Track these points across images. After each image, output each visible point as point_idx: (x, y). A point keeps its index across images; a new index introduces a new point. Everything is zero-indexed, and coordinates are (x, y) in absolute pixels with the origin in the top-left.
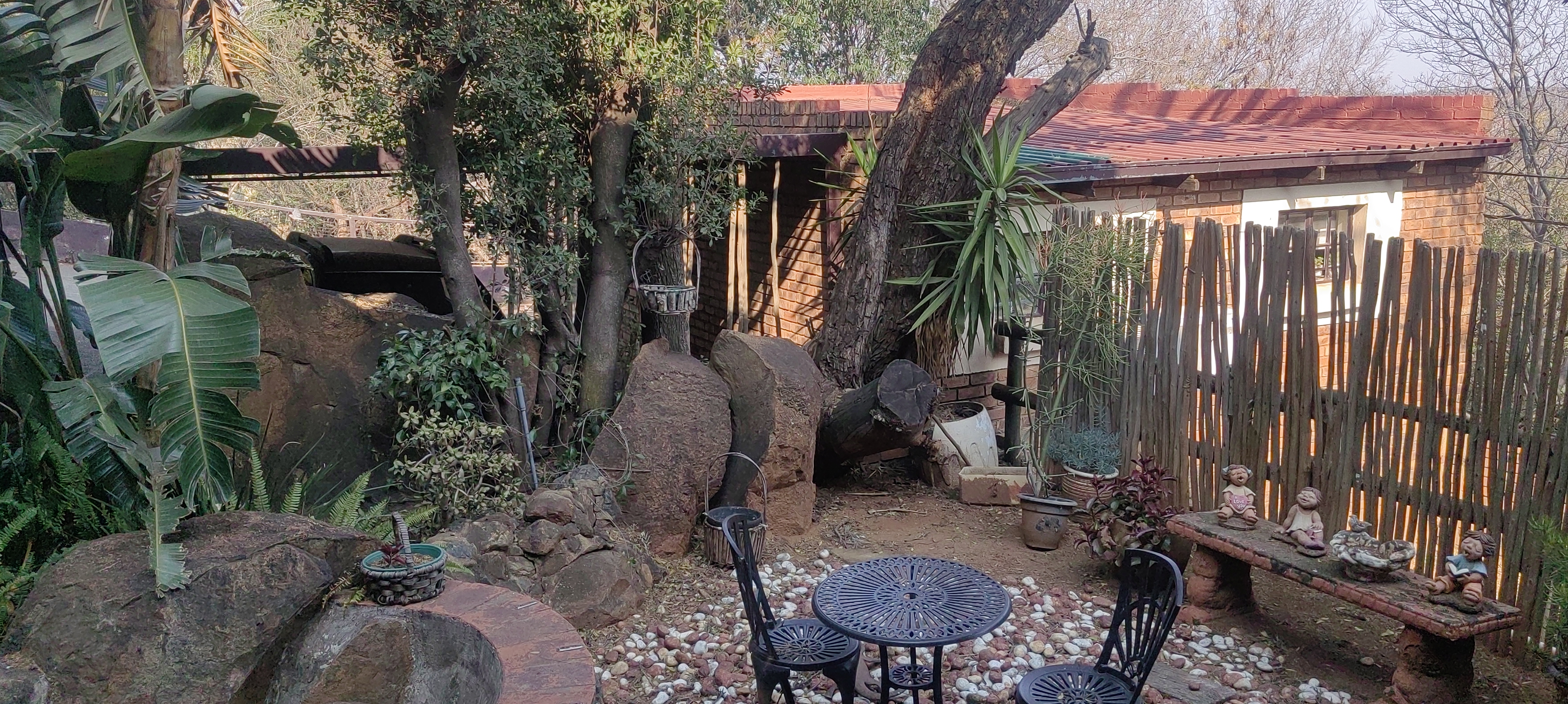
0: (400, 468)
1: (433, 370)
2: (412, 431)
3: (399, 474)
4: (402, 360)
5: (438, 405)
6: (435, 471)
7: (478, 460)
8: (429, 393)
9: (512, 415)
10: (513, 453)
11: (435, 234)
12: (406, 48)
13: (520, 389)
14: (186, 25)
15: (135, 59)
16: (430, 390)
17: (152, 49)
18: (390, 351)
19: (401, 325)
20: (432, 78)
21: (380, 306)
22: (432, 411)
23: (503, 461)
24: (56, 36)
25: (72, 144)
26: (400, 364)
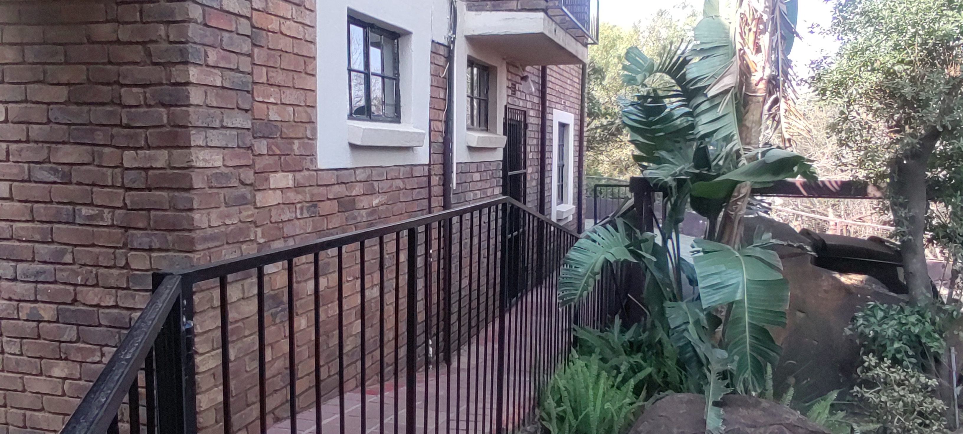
0: (858, 392)
1: (890, 332)
2: (869, 369)
3: (857, 395)
4: (868, 321)
5: (890, 356)
6: (882, 400)
7: (916, 400)
8: (884, 346)
9: (944, 372)
10: (944, 401)
11: (903, 242)
12: (898, 121)
13: (953, 356)
14: (765, 111)
15: (735, 131)
16: (886, 344)
17: (745, 125)
18: (860, 314)
19: (869, 297)
20: (915, 141)
21: (856, 283)
22: (885, 359)
23: (934, 404)
24: (697, 119)
25: (697, 178)
26: (866, 323)
